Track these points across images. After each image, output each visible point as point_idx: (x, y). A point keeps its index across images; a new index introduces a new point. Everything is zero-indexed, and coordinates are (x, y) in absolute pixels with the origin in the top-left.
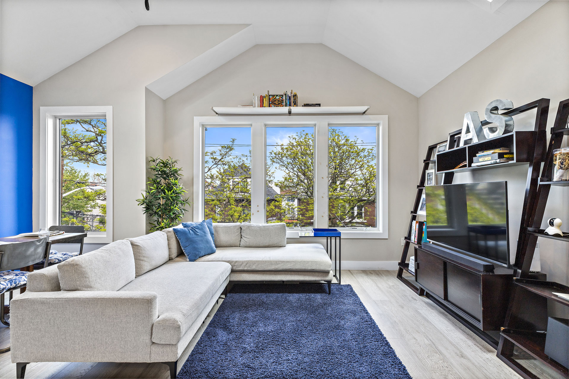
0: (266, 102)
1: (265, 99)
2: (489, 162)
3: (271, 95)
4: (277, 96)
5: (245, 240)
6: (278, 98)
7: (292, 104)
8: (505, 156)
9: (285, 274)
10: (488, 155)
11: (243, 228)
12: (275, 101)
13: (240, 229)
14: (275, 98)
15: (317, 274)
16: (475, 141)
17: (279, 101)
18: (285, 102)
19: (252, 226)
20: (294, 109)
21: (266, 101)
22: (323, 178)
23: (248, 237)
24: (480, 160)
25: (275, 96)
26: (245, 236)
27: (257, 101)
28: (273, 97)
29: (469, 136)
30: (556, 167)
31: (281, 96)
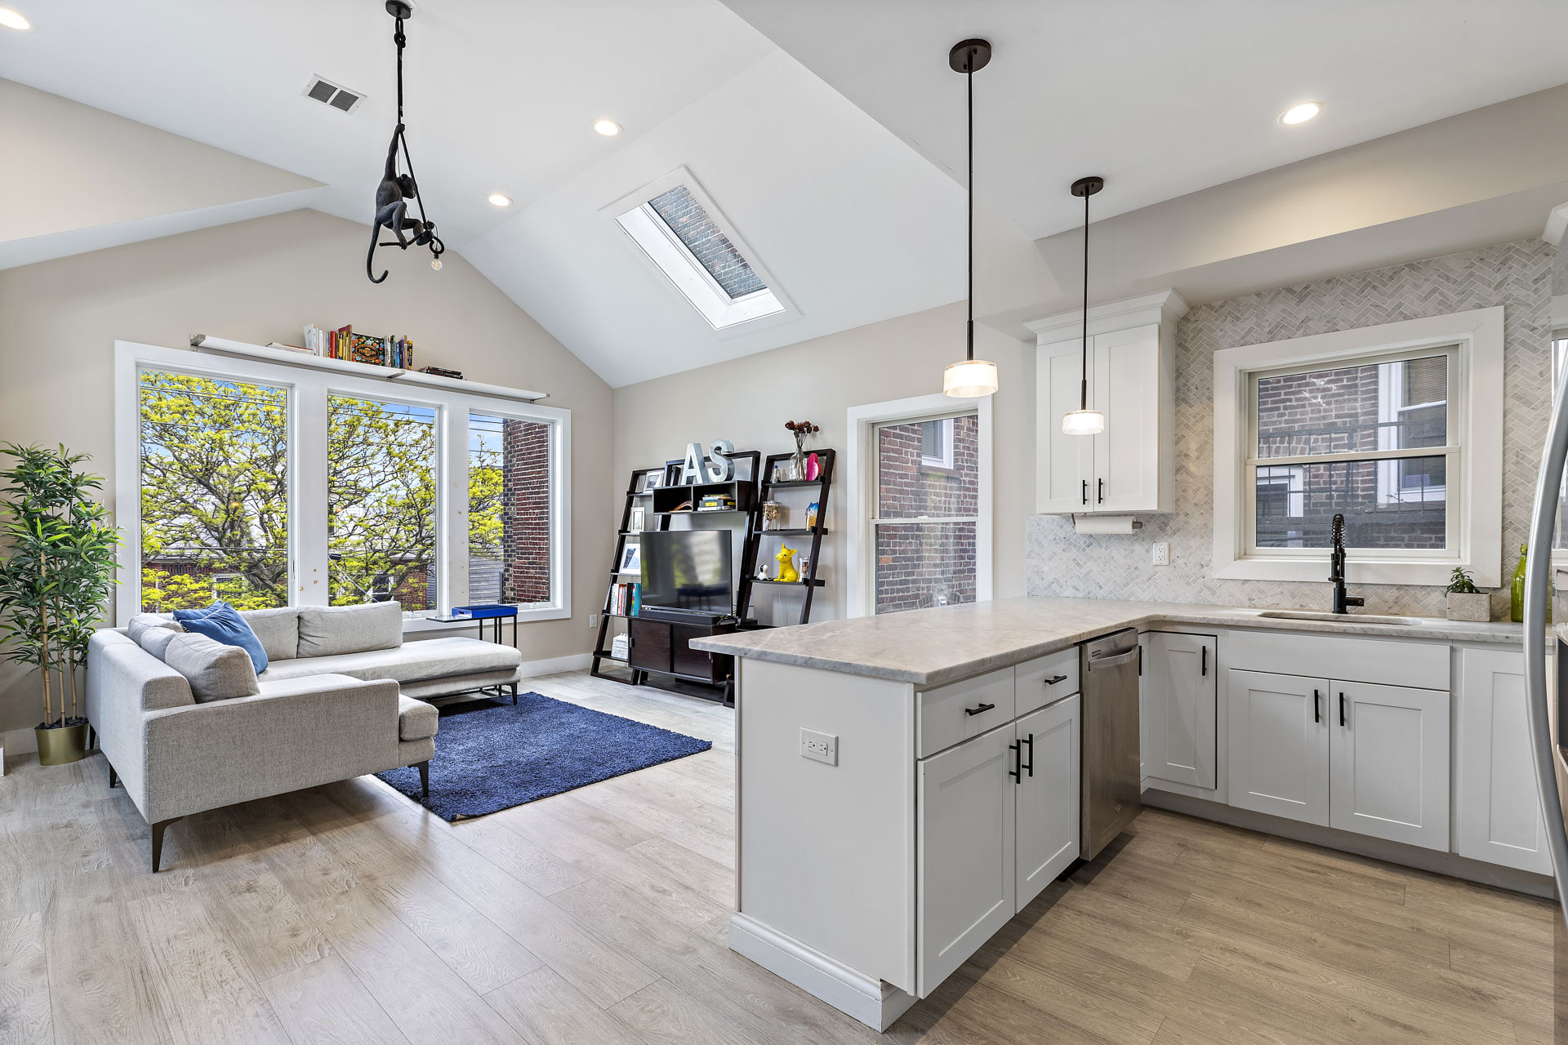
0: (344, 347)
1: (341, 340)
2: (714, 509)
3: (355, 335)
4: (368, 338)
5: (316, 642)
6: (369, 342)
7: (406, 363)
8: (729, 503)
9: (444, 682)
10: (714, 501)
11: (306, 617)
12: (364, 348)
13: (297, 620)
14: (363, 343)
15: (497, 674)
16: (699, 481)
17: (372, 350)
18: (392, 357)
19: (326, 611)
20: (409, 375)
21: (344, 345)
22: (460, 513)
23: (320, 635)
24: (707, 504)
25: (364, 338)
26: (312, 634)
27: (320, 341)
28: (358, 339)
29: (691, 473)
30: (764, 518)
31: (377, 341)
